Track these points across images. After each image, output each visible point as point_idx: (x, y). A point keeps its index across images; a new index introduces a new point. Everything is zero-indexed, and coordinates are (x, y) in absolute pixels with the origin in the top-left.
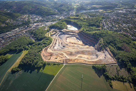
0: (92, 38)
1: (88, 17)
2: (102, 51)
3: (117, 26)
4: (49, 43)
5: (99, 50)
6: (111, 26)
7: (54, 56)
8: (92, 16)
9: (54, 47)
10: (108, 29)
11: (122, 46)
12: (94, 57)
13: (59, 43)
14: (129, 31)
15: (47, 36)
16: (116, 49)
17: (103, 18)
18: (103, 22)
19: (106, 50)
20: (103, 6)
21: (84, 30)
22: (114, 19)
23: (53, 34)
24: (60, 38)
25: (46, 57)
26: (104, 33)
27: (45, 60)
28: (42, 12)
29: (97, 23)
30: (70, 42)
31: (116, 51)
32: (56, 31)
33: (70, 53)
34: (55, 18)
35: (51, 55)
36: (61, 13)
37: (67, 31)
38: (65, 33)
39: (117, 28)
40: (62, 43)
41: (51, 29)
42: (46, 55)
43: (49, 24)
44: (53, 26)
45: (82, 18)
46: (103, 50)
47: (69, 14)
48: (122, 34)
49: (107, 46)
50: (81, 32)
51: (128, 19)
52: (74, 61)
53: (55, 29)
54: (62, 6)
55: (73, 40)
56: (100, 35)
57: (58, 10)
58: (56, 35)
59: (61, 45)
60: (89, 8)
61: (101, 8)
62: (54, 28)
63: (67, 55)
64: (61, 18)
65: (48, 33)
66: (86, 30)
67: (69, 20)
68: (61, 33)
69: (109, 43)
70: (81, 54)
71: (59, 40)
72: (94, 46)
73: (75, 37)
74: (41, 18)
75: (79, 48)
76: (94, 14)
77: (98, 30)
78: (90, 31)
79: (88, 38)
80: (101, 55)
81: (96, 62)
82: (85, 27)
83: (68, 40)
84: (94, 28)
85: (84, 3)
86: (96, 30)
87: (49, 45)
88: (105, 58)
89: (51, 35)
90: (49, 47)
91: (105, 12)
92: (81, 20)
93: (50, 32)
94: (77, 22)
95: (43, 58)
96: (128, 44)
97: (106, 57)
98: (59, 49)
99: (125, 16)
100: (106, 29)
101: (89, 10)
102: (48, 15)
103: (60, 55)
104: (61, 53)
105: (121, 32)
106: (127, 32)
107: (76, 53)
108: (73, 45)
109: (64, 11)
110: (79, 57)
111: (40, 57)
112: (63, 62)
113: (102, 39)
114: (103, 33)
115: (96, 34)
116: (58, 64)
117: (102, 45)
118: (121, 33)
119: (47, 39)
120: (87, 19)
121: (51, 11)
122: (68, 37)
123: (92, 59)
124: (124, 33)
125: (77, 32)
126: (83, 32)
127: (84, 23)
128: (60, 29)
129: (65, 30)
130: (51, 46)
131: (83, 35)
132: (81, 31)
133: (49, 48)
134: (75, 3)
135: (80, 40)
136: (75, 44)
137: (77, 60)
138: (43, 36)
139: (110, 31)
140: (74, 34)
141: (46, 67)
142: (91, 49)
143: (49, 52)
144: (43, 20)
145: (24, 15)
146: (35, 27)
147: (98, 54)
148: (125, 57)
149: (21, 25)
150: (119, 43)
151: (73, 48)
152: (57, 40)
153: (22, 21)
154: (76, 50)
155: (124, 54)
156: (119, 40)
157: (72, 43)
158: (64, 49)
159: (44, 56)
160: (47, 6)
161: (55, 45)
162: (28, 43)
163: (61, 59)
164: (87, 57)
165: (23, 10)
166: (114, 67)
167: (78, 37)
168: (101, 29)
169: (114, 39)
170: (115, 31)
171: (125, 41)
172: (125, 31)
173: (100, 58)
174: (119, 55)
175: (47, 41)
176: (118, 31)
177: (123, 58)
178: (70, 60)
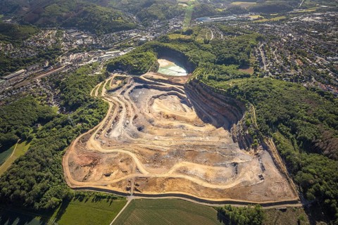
0: (225, 102)
1: (217, 35)
2: (253, 151)
3: (298, 62)
4: (95, 119)
6: (280, 62)
7: (101, 168)
8: (229, 34)
9: (109, 131)
10: (273, 73)
11: (316, 138)
12: (228, 171)
13: (128, 116)
14: (335, 80)
15: (96, 94)
16: (298, 144)
17: (259, 39)
18: (259, 53)
19: (266, 148)
20: (261, 5)
21: (201, 76)
22: (289, 43)
23: (114, 86)
24: (134, 99)
25: (77, 168)
26: (261, 87)
27: (73, 181)
28: (95, 21)
29: (243, 56)
30: (160, 113)
31: (297, 155)
32: (125, 78)
33: (153, 153)
34: (129, 38)
35: (95, 160)
36: (146, 25)
37: (156, 77)
38: (149, 83)
40: (136, 117)
41: (112, 71)
42: (78, 161)
43: (109, 55)
44: (116, 63)
45: (199, 39)
46: (255, 148)
47: (166, 26)
48: (314, 90)
49: (267, 135)
50: (194, 83)
51: (328, 40)
52: (162, 186)
53: (122, 73)
54: (149, 4)
55: (171, 106)
56: (250, 96)
57: (139, 16)
58: (124, 92)
59: (131, 123)
60: (221, 10)
61: (255, 10)
62: (120, 69)
63: (144, 162)
64: (143, 39)
65: (100, 85)
66: (210, 78)
67: (165, 45)
68: (137, 84)
69: (274, 125)
70: (185, 158)
71: (130, 107)
72: (228, 128)
73: (176, 98)
74: (90, 40)
75: (184, 135)
76: (235, 25)
77: (242, 77)
78: (220, 80)
79: (212, 101)
80: (248, 166)
81: (230, 193)
82: (206, 66)
83: (156, 108)
84: (231, 68)
86: (237, 77)
87: (95, 124)
88: (261, 176)
89: (109, 91)
90: (93, 132)
91: (265, 20)
92: (198, 46)
93: (107, 80)
94: (187, 51)
95: (67, 172)
96: (334, 126)
97: (264, 175)
98: (124, 137)
99: (319, 32)
100: (267, 73)
101: (223, 14)
102: (111, 31)
103: (120, 164)
104: (125, 154)
105: (310, 81)
106: (329, 83)
107: (170, 153)
108: (166, 122)
109: (155, 18)
110: (178, 171)
111: (55, 173)
112: (128, 189)
113: (253, 110)
114: (257, 90)
115: (237, 91)
116: (109, 197)
117: (252, 130)
118: (312, 85)
119: (92, 107)
120: (214, 43)
121: (120, 20)
122: (158, 97)
123: (219, 179)
124: (322, 87)
125: (182, 82)
126: (201, 84)
127: (206, 54)
128: (136, 71)
129: (150, 74)
130: (101, 127)
131: (199, 91)
132: (194, 79)
133: (93, 136)
135: (189, 106)
136: (175, 118)
137: (171, 181)
138: (82, 97)
139: (278, 82)
140: (173, 89)
141: (72, 207)
142: (221, 137)
143: (91, 148)
144: (96, 45)
145: (45, 30)
146: (71, 65)
147: (239, 161)
148: (326, 181)
149: (34, 59)
150: (305, 126)
151: (167, 135)
152: (124, 106)
153: (38, 47)
154: (173, 144)
155: (325, 169)
156: (306, 115)
157: (167, 116)
158: (139, 139)
159: (71, 165)
160: (111, 6)
161: (113, 123)
162: (35, 117)
163: (122, 178)
164: (204, 172)
165: (44, 16)
166: (289, 213)
167: (185, 96)
168: (251, 73)
169: (291, 112)
170: (291, 81)
171: (325, 117)
172: (323, 78)
173: (243, 176)
174: (307, 172)
175: (91, 113)
176: (302, 78)
177: (321, 184)
178: (149, 182)
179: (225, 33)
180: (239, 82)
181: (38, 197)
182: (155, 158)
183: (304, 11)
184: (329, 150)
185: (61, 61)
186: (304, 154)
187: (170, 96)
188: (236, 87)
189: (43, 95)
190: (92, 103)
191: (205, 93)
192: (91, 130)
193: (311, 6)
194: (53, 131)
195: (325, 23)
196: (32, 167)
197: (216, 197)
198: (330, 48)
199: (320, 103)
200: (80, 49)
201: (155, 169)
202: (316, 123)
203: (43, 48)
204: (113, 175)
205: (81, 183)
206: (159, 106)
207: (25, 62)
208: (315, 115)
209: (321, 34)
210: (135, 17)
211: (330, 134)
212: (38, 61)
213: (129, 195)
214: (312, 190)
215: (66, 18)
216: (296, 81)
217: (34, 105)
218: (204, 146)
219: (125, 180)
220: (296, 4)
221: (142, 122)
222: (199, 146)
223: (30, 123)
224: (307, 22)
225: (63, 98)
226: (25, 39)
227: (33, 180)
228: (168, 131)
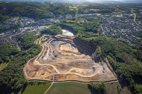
0: (89, 45)
1: (85, 21)
2: (100, 63)
3: (115, 31)
4: (37, 53)
5: (97, 60)
6: (109, 31)
7: (40, 71)
8: (90, 20)
9: (43, 57)
10: (106, 35)
11: (122, 57)
12: (91, 70)
13: (50, 51)
14: (128, 37)
15: (37, 43)
16: (116, 59)
17: (101, 23)
18: (101, 27)
19: (105, 61)
20: (101, 10)
21: (80, 36)
22: (112, 24)
23: (44, 40)
24: (53, 45)
25: (30, 72)
26: (102, 40)
27: (28, 77)
28: (35, 14)
29: (95, 28)
30: (64, 50)
31: (116, 63)
32: (49, 37)
33: (62, 65)
34: (50, 21)
35: (37, 69)
36: (57, 17)
37: (61, 36)
38: (59, 38)
39: (116, 34)
40: (54, 52)
41: (43, 34)
42: (30, 69)
43: (42, 28)
44: (45, 31)
45: (78, 22)
46: (101, 62)
47: (65, 17)
48: (121, 41)
49: (105, 57)
50: (77, 39)
51: (125, 23)
52: (66, 77)
53: (47, 35)
54: (58, 8)
55: (67, 47)
56: (98, 43)
57: (54, 13)
58: (48, 42)
59: (52, 54)
60: (86, 12)
61: (99, 12)
62: (47, 33)
63: (58, 69)
64: (56, 22)
65: (38, 39)
66: (83, 36)
67: (65, 24)
68: (54, 39)
69: (107, 53)
70: (75, 67)
71: (51, 48)
72: (91, 55)
73: (70, 44)
74: (33, 22)
75: (73, 58)
76: (92, 18)
77: (95, 36)
78: (87, 37)
79: (84, 45)
80: (98, 68)
81: (92, 78)
82: (81, 32)
83: (61, 48)
84: (91, 33)
85: (82, 6)
86: (93, 36)
87: (37, 54)
88: (103, 72)
89: (42, 42)
90: (36, 57)
91: (102, 16)
92: (78, 25)
93: (41, 38)
94: (74, 26)
95: (26, 74)
96: (128, 53)
98: (49, 60)
100: (104, 35)
101: (87, 13)
102: (42, 18)
103: (48, 70)
104: (50, 66)
105: (120, 38)
106: (126, 38)
107: (68, 65)
108: (66, 54)
110: (72, 71)
111: (21, 74)
112: (52, 79)
113: (100, 48)
114: (101, 41)
115: (93, 41)
116: (44, 83)
117: (99, 55)
120: (84, 24)
121: (46, 14)
122: (62, 44)
123: (88, 74)
124: (124, 40)
125: (72, 38)
126: (79, 39)
127: (81, 28)
128: (53, 34)
129: (59, 35)
130: (39, 56)
131: (79, 41)
132: (77, 37)
133: (36, 59)
134: (72, 6)
135: (75, 47)
136: (69, 52)
137: (69, 75)
138: (31, 44)
139: (108, 38)
140: (68, 41)
141: (28, 88)
142: (88, 59)
143: (35, 64)
144: (36, 24)
145: (14, 17)
146: (25, 32)
147: (95, 67)
148: (126, 72)
149: (8, 29)
150: (118, 53)
151: (67, 59)
152: (49, 48)
153: (10, 24)
154: (69, 61)
155: (125, 68)
156: (118, 49)
157: (66, 51)
158: (55, 60)
159: (27, 71)
160: (42, 9)
161: (44, 54)
162: (10, 52)
163: (49, 75)
164: (82, 71)
165: (13, 12)
166: (114, 84)
167: (73, 43)
168: (98, 35)
169: (113, 48)
170: (113, 37)
171: (125, 50)
172: (124, 37)
173: (97, 72)
174: (120, 69)
175: (35, 50)
176: (117, 37)
177: (124, 73)
178: (60, 76)
179: (88, 20)
180: (94, 38)
181: (13, 84)
182: (63, 67)
183: (116, 13)
184: (127, 61)
185: (20, 30)
186: (118, 63)
187: (67, 44)
188: (93, 40)
189: (13, 44)
190: (35, 46)
191: (81, 42)
192: (35, 57)
193: (119, 11)
194: (19, 58)
195: (124, 17)
196: (10, 72)
197: (87, 80)
198: (126, 26)
199: (123, 45)
200: (29, 25)
201: (63, 71)
202: (122, 52)
203: (13, 24)
204: (45, 74)
205: (32, 78)
206: (63, 47)
207: (4, 30)
208: (121, 49)
209: (123, 21)
210: (52, 13)
211: (127, 56)
212: (10, 30)
213: (52, 81)
214: (121, 75)
215: (23, 13)
216: (115, 38)
217: (9, 47)
218: (82, 62)
219: (50, 76)
220: (114, 10)
221: (56, 54)
222: (79, 62)
223: (8, 55)
224: (118, 17)
225: (22, 45)
226: (4, 21)
227: (11, 77)
228: (67, 57)
